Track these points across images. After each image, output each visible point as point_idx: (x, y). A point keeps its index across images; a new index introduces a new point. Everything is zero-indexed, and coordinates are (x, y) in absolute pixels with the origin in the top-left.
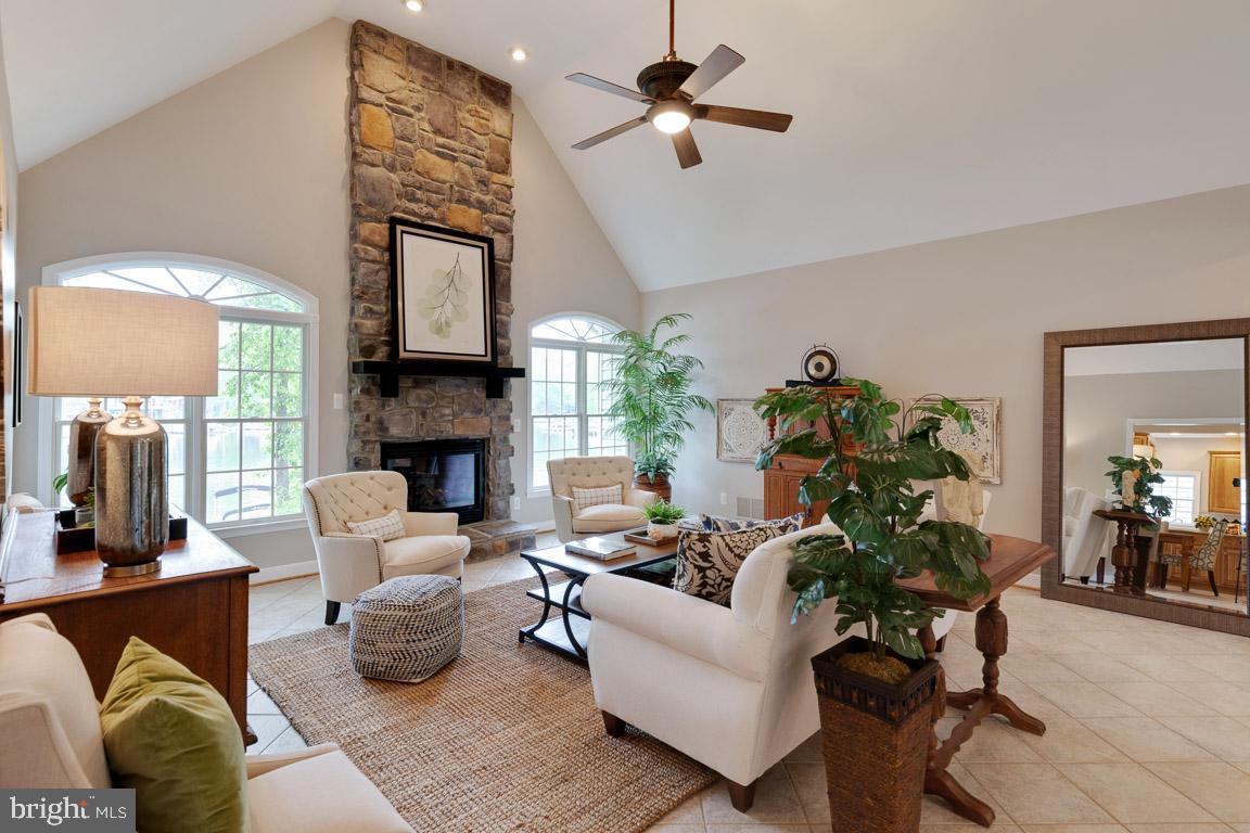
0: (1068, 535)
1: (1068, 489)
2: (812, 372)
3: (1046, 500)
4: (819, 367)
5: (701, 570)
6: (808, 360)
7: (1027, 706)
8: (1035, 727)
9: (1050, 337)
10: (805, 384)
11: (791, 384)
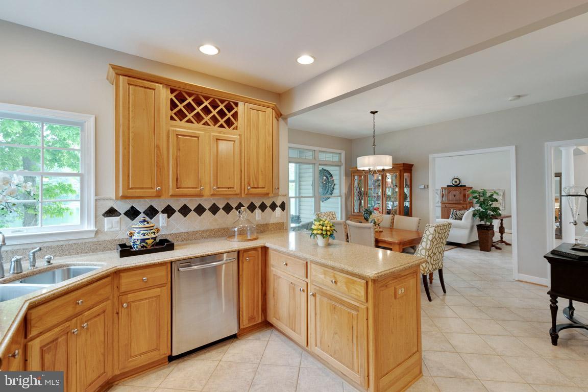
2: (454, 182)
4: (456, 182)
5: (455, 216)
6: (452, 180)
7: (508, 241)
8: (509, 245)
10: (451, 186)
11: (448, 186)
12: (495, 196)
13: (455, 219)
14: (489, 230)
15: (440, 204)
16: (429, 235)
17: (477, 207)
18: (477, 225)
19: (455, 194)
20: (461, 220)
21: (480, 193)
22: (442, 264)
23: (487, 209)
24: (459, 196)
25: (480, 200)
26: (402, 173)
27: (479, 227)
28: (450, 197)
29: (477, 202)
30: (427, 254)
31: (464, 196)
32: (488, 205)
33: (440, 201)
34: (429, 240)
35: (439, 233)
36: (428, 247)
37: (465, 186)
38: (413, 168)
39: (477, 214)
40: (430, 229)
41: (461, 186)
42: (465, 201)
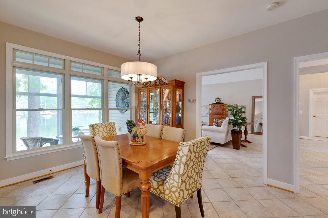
0: (255, 127)
1: (255, 120)
3: (252, 115)
4: (218, 101)
5: (217, 124)
6: (216, 100)
7: (250, 140)
8: (251, 143)
9: (253, 97)
10: (215, 103)
11: (213, 103)
12: (243, 110)
13: (217, 126)
14: (239, 134)
15: (208, 115)
16: (183, 156)
17: (231, 117)
18: (231, 130)
19: (217, 108)
20: (221, 126)
21: (233, 107)
22: (201, 184)
23: (238, 119)
24: (220, 110)
25: (233, 112)
26: (175, 88)
27: (233, 131)
28: (214, 110)
29: (232, 114)
30: (180, 180)
31: (223, 109)
32: (238, 116)
33: (208, 113)
34: (183, 163)
35: (195, 153)
36: (181, 172)
37: (223, 103)
38: (184, 85)
39: (231, 122)
40: (183, 148)
41: (221, 103)
42: (223, 113)
